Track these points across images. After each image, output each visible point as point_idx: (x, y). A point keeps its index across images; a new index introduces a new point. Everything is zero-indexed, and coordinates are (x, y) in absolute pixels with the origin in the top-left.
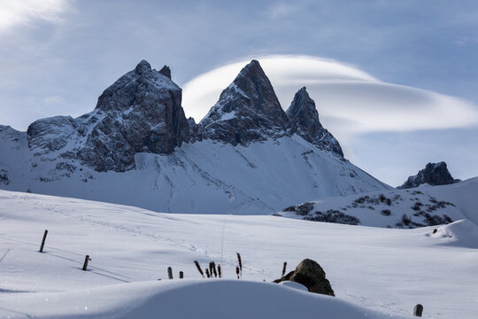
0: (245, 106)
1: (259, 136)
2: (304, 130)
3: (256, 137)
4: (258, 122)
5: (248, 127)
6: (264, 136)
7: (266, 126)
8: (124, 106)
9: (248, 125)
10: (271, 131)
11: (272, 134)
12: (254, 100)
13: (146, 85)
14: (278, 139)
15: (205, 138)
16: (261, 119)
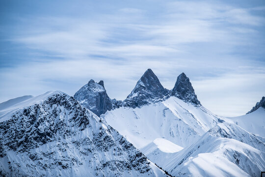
0: (143, 90)
1: (148, 102)
2: (179, 94)
3: (146, 103)
4: (148, 96)
5: (143, 99)
6: (150, 102)
7: (151, 97)
8: (82, 99)
9: (143, 98)
10: (153, 100)
11: (153, 101)
12: (147, 86)
13: (90, 90)
14: (156, 103)
15: (121, 106)
16: (150, 95)
